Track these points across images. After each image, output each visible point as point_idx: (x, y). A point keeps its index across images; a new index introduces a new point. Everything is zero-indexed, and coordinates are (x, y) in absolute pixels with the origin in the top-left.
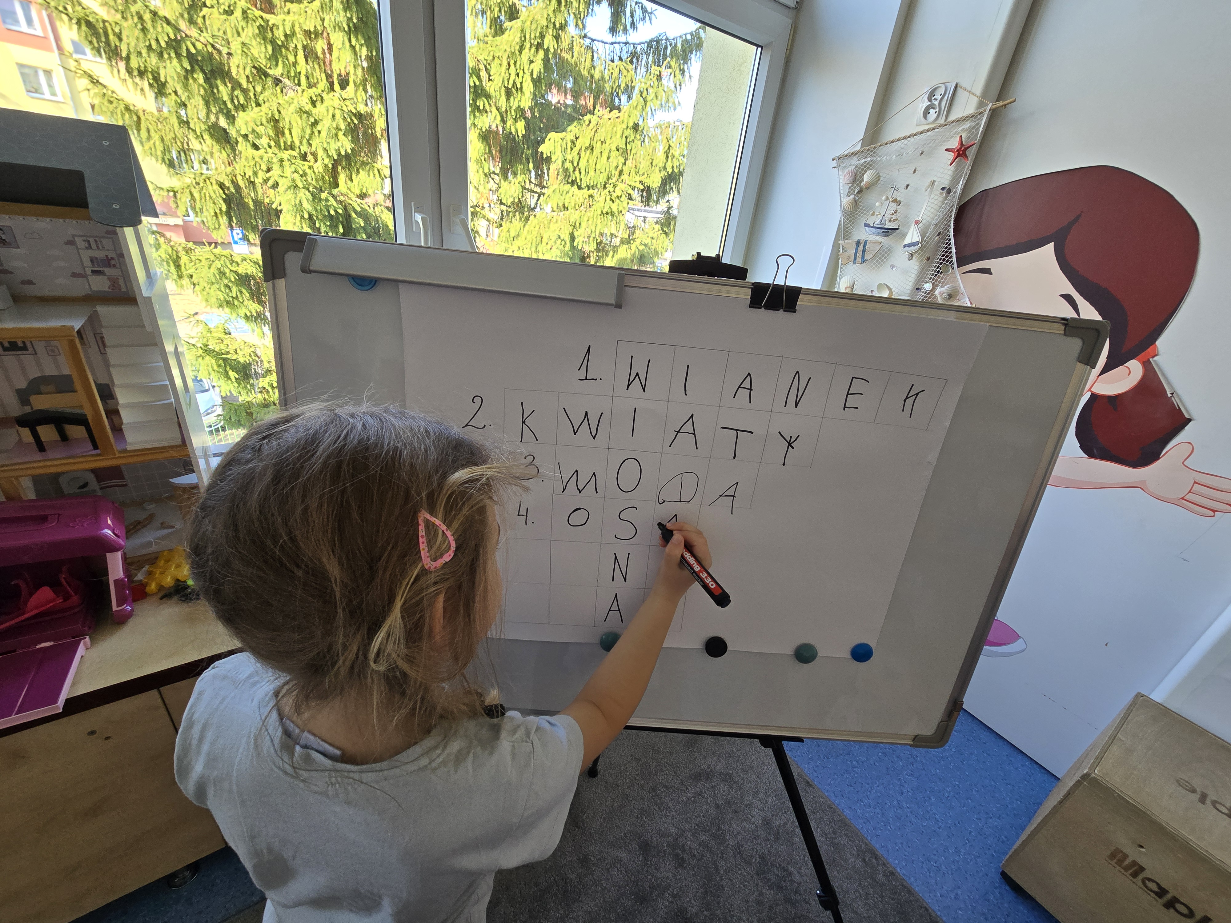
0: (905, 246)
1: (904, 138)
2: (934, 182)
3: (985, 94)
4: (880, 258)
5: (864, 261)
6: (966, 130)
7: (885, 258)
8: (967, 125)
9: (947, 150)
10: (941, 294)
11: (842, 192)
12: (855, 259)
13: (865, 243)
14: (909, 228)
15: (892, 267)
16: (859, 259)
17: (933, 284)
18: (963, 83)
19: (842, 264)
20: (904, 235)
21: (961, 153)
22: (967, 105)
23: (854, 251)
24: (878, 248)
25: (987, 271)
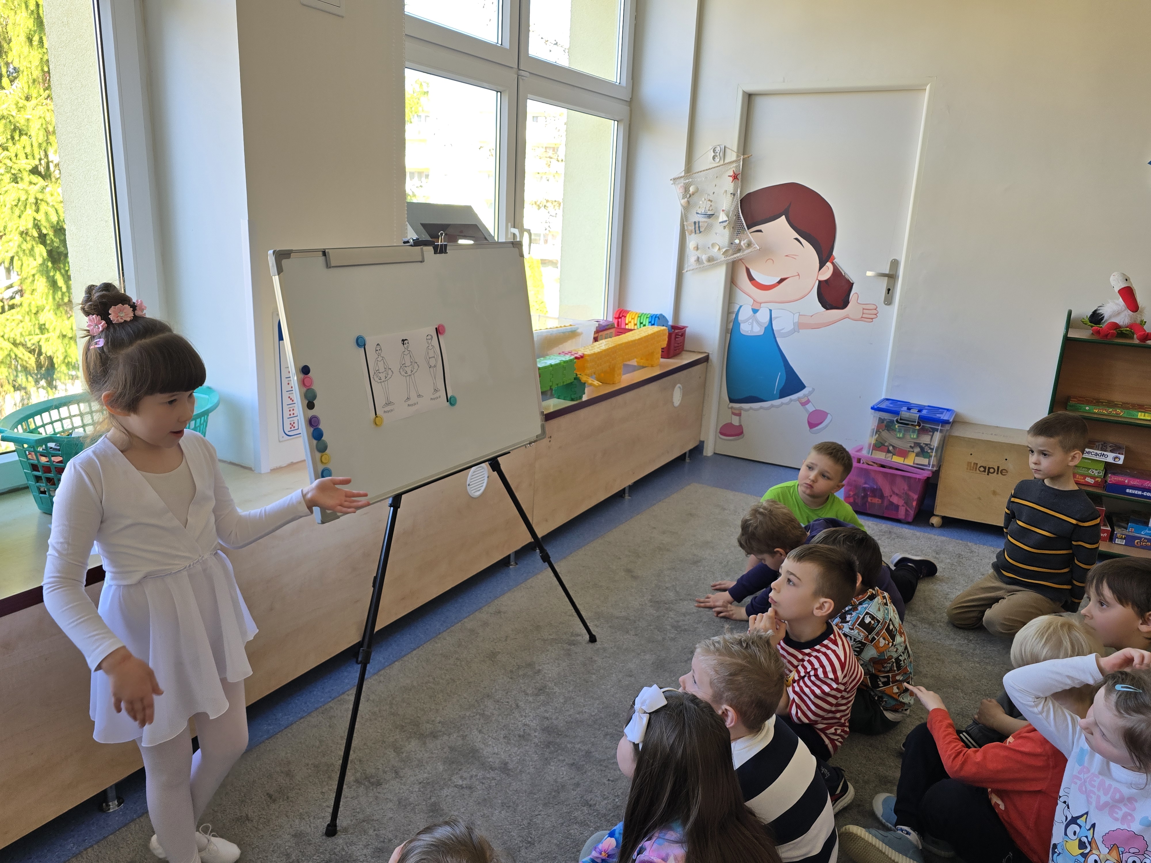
0: (720, 223)
2: (726, 191)
3: (738, 152)
4: (708, 230)
5: (700, 232)
6: (735, 167)
7: (711, 229)
8: (734, 165)
9: (729, 176)
10: (744, 244)
11: (679, 197)
12: (695, 231)
13: (699, 222)
14: (719, 213)
15: (716, 234)
16: (697, 232)
17: (739, 239)
18: (727, 146)
19: (687, 235)
20: (718, 217)
21: (735, 177)
22: (732, 156)
23: (694, 227)
24: (706, 224)
25: (760, 231)
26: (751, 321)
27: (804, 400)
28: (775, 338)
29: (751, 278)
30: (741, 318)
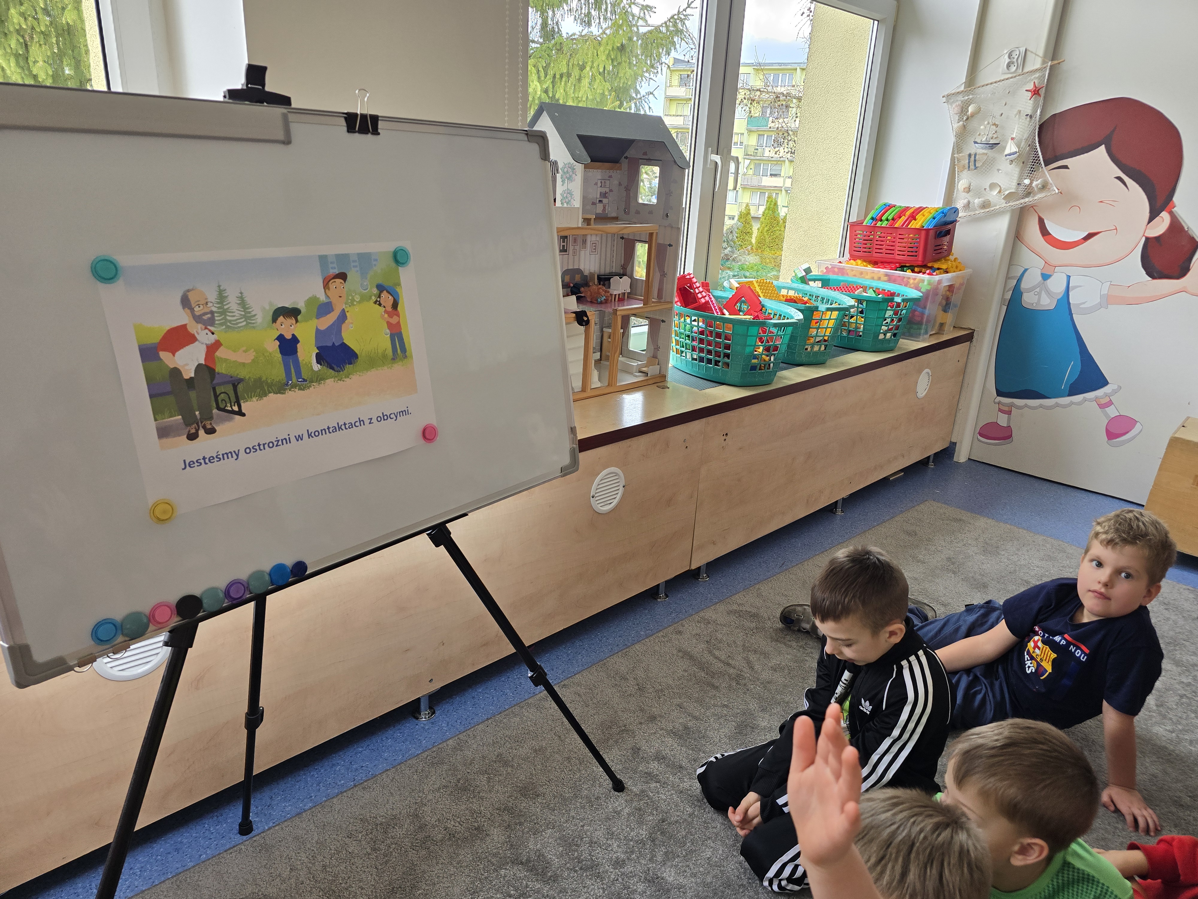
0: (1006, 156)
1: (995, 82)
2: (1020, 111)
3: (1045, 56)
4: (988, 165)
5: (976, 168)
6: (1037, 78)
7: (992, 164)
8: (1037, 75)
9: (1026, 90)
10: (1037, 185)
11: (952, 119)
12: (969, 167)
13: (976, 154)
14: (1007, 142)
15: (998, 170)
16: (972, 167)
17: (1030, 179)
18: (1031, 48)
19: (958, 172)
20: (1004, 148)
21: (1036, 92)
22: (1035, 63)
23: (967, 161)
24: (985, 157)
25: (1066, 167)
26: (1038, 290)
27: (1103, 401)
28: (1071, 314)
29: (1044, 232)
30: (1024, 285)
